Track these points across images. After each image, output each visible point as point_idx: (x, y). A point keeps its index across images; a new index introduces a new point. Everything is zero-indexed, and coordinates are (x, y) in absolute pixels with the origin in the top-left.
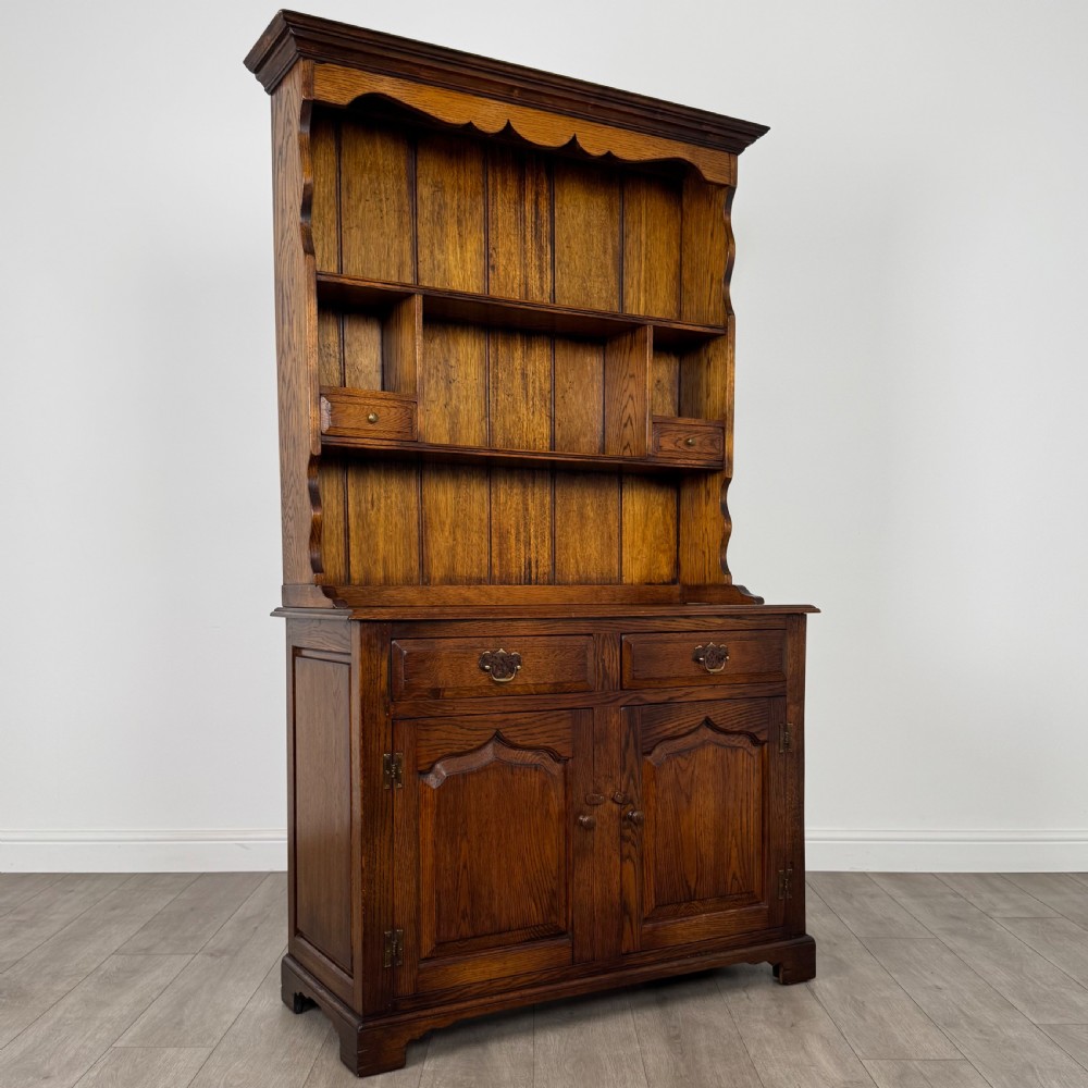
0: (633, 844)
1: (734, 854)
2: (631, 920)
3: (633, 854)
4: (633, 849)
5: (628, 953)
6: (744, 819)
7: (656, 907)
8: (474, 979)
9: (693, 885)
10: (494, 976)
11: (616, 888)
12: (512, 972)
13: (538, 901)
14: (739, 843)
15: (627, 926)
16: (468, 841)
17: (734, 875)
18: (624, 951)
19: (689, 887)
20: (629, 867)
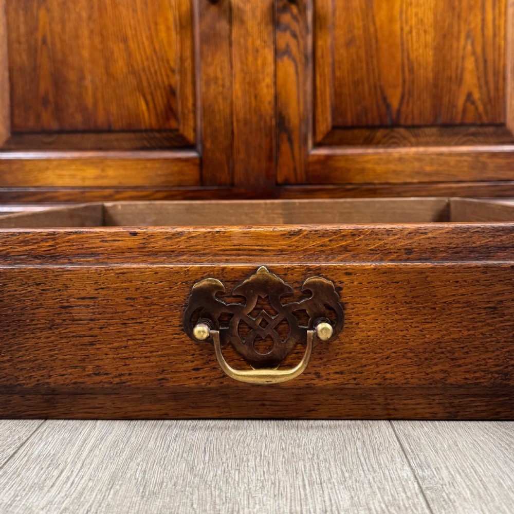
0: (294, 35)
1: (470, 64)
2: (290, 140)
3: (294, 49)
4: (293, 43)
5: (287, 182)
6: (489, 17)
7: (335, 128)
8: (60, 182)
9: (395, 103)
10: (88, 183)
11: (267, 93)
12: (114, 182)
13: (149, 98)
14: (479, 50)
15: (285, 147)
16: (48, 10)
17: (469, 96)
18: (280, 179)
19: (388, 106)
20: (288, 67)
